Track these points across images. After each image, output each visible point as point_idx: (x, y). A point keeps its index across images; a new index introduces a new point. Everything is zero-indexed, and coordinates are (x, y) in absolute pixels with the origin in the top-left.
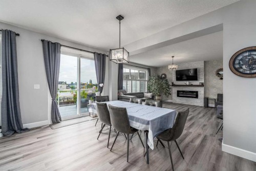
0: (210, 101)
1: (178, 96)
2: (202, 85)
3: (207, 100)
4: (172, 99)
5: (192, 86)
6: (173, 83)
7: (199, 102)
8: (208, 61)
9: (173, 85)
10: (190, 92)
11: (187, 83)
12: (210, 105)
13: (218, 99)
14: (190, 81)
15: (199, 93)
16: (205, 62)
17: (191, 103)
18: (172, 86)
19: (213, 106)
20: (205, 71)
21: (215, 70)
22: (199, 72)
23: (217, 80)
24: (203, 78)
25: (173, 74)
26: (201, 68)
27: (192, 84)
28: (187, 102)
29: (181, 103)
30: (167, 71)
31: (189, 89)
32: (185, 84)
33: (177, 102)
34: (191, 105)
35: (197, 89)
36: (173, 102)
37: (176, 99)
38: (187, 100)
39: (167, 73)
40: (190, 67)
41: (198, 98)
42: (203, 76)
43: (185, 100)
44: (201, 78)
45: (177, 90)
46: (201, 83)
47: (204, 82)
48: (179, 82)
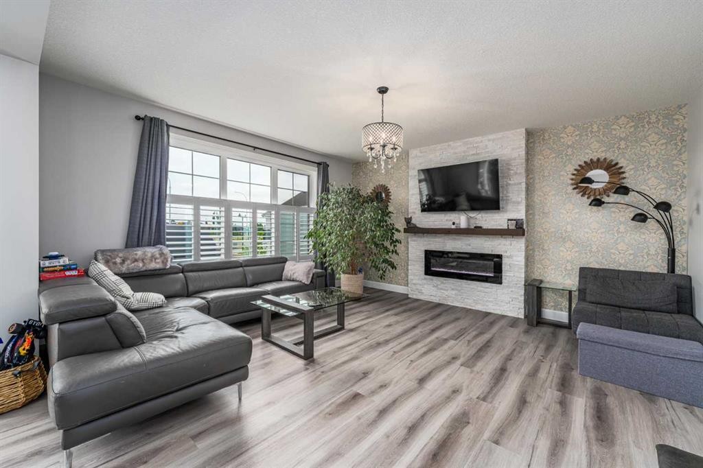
0: (548, 298)
1: (428, 271)
2: (518, 230)
3: (535, 292)
4: (407, 285)
5: (478, 231)
6: (408, 221)
7: (507, 301)
8: (543, 131)
9: (412, 229)
10: (473, 256)
11: (462, 219)
12: (550, 314)
13: (582, 291)
14: (472, 214)
15: (505, 261)
16: (529, 134)
17: (476, 302)
18: (406, 231)
19: (563, 316)
20: (529, 171)
21: (571, 168)
22: (508, 177)
23: (577, 210)
24: (520, 200)
25: (410, 185)
26: (515, 159)
27: (481, 227)
28: (460, 297)
29: (439, 300)
30: (393, 177)
31: (470, 245)
32: (454, 224)
33: (426, 295)
34: (477, 309)
35: (500, 244)
36: (409, 296)
37: (420, 282)
38: (459, 291)
39: (392, 182)
40: (473, 157)
41: (503, 281)
42: (524, 193)
43: (453, 289)
44: (513, 200)
45: (424, 249)
46: (515, 220)
47: (523, 217)
48: (431, 219)
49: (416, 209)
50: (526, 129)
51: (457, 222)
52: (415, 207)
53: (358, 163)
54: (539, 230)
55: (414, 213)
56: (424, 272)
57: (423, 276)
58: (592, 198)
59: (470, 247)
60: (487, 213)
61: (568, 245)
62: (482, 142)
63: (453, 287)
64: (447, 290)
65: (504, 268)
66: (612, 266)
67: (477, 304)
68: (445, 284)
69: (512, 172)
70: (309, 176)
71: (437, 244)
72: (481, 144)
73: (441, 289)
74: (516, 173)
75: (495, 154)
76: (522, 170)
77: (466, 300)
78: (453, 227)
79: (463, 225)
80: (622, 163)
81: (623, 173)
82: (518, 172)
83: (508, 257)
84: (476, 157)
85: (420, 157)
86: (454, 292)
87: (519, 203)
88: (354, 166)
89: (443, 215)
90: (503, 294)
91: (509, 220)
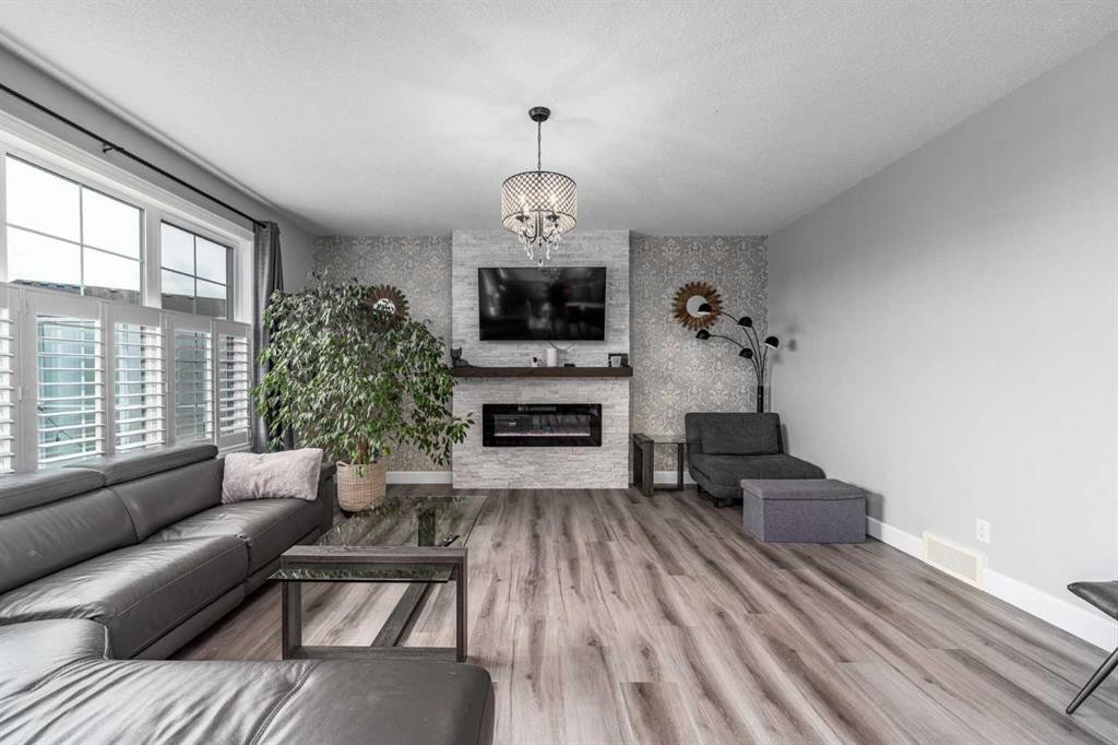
1: (490, 440)
2: (623, 368)
3: (641, 451)
4: (448, 466)
5: (568, 371)
6: (456, 356)
7: (606, 468)
9: (463, 370)
11: (549, 354)
14: (563, 346)
15: (605, 412)
17: (566, 477)
18: (453, 373)
21: (673, 290)
23: (678, 344)
24: (623, 327)
25: (454, 291)
26: (617, 270)
27: (573, 365)
28: (542, 474)
29: (509, 484)
30: (411, 273)
31: (556, 393)
32: (535, 360)
33: (485, 480)
34: (568, 487)
35: (598, 390)
36: (454, 487)
37: (474, 460)
38: (540, 464)
39: (410, 284)
40: (560, 259)
41: (603, 441)
42: (628, 318)
43: (531, 463)
44: (616, 327)
45: (481, 402)
46: (619, 355)
47: (628, 352)
48: (494, 352)
49: (467, 334)
50: (630, 232)
51: (539, 357)
52: (465, 331)
53: (329, 237)
54: (639, 368)
55: (463, 341)
56: (481, 443)
57: (481, 449)
58: (699, 330)
59: (557, 396)
60: (580, 344)
61: (670, 386)
62: (573, 238)
63: (530, 460)
64: (521, 466)
65: (605, 422)
66: (712, 409)
67: (566, 480)
68: (518, 456)
69: (614, 288)
70: (229, 249)
71: (505, 393)
72: (573, 242)
73: (513, 466)
74: (618, 291)
75: (591, 259)
76: (625, 287)
77: (551, 477)
78: (534, 365)
79: (551, 362)
80: (720, 291)
81: (720, 302)
82: (621, 288)
83: (608, 407)
84: (565, 259)
85: (474, 246)
86: (532, 468)
87: (621, 331)
88: (321, 241)
89: (515, 347)
90: (603, 459)
91: (610, 355)
